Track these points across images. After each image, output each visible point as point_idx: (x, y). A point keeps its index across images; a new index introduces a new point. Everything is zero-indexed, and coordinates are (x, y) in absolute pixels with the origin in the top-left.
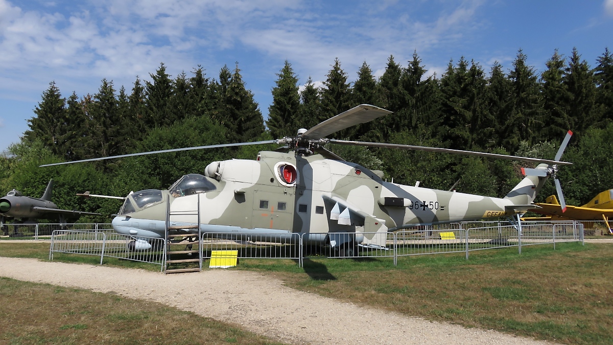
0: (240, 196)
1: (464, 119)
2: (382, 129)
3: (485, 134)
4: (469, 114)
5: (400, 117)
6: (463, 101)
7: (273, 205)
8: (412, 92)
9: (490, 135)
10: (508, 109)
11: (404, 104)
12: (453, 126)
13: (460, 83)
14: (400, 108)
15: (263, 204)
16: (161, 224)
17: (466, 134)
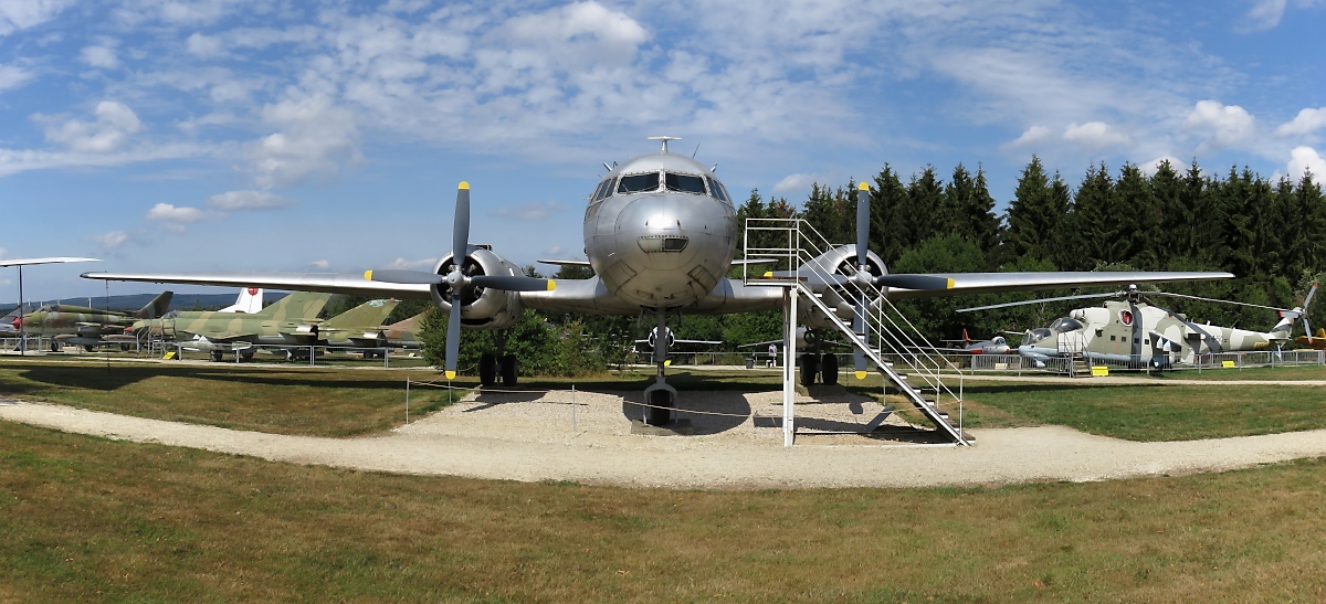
0: (1099, 333)
1: (1247, 238)
2: (1156, 249)
3: (1269, 258)
4: (1252, 235)
5: (1177, 236)
6: (1246, 219)
7: (1118, 339)
8: (1190, 206)
9: (1274, 260)
10: (1293, 233)
11: (1181, 220)
12: (1235, 246)
13: (1244, 197)
14: (1176, 225)
15: (1113, 338)
16: (1054, 351)
17: (1249, 258)
